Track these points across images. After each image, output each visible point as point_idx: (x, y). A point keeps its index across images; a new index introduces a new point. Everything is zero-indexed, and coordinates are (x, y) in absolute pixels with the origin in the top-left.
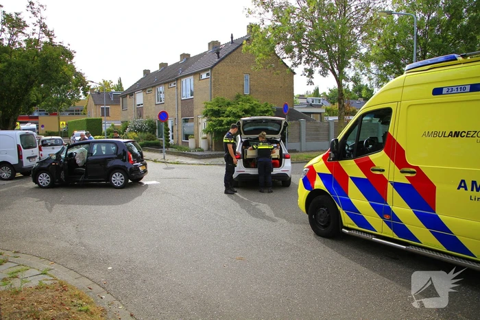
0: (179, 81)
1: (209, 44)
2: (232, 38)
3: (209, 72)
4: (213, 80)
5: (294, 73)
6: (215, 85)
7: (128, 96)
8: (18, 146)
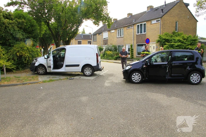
0: (134, 26)
1: (148, 7)
2: (165, 3)
3: (160, 19)
4: (162, 23)
5: (197, 21)
6: (163, 26)
7: (97, 35)
8: (97, 54)
